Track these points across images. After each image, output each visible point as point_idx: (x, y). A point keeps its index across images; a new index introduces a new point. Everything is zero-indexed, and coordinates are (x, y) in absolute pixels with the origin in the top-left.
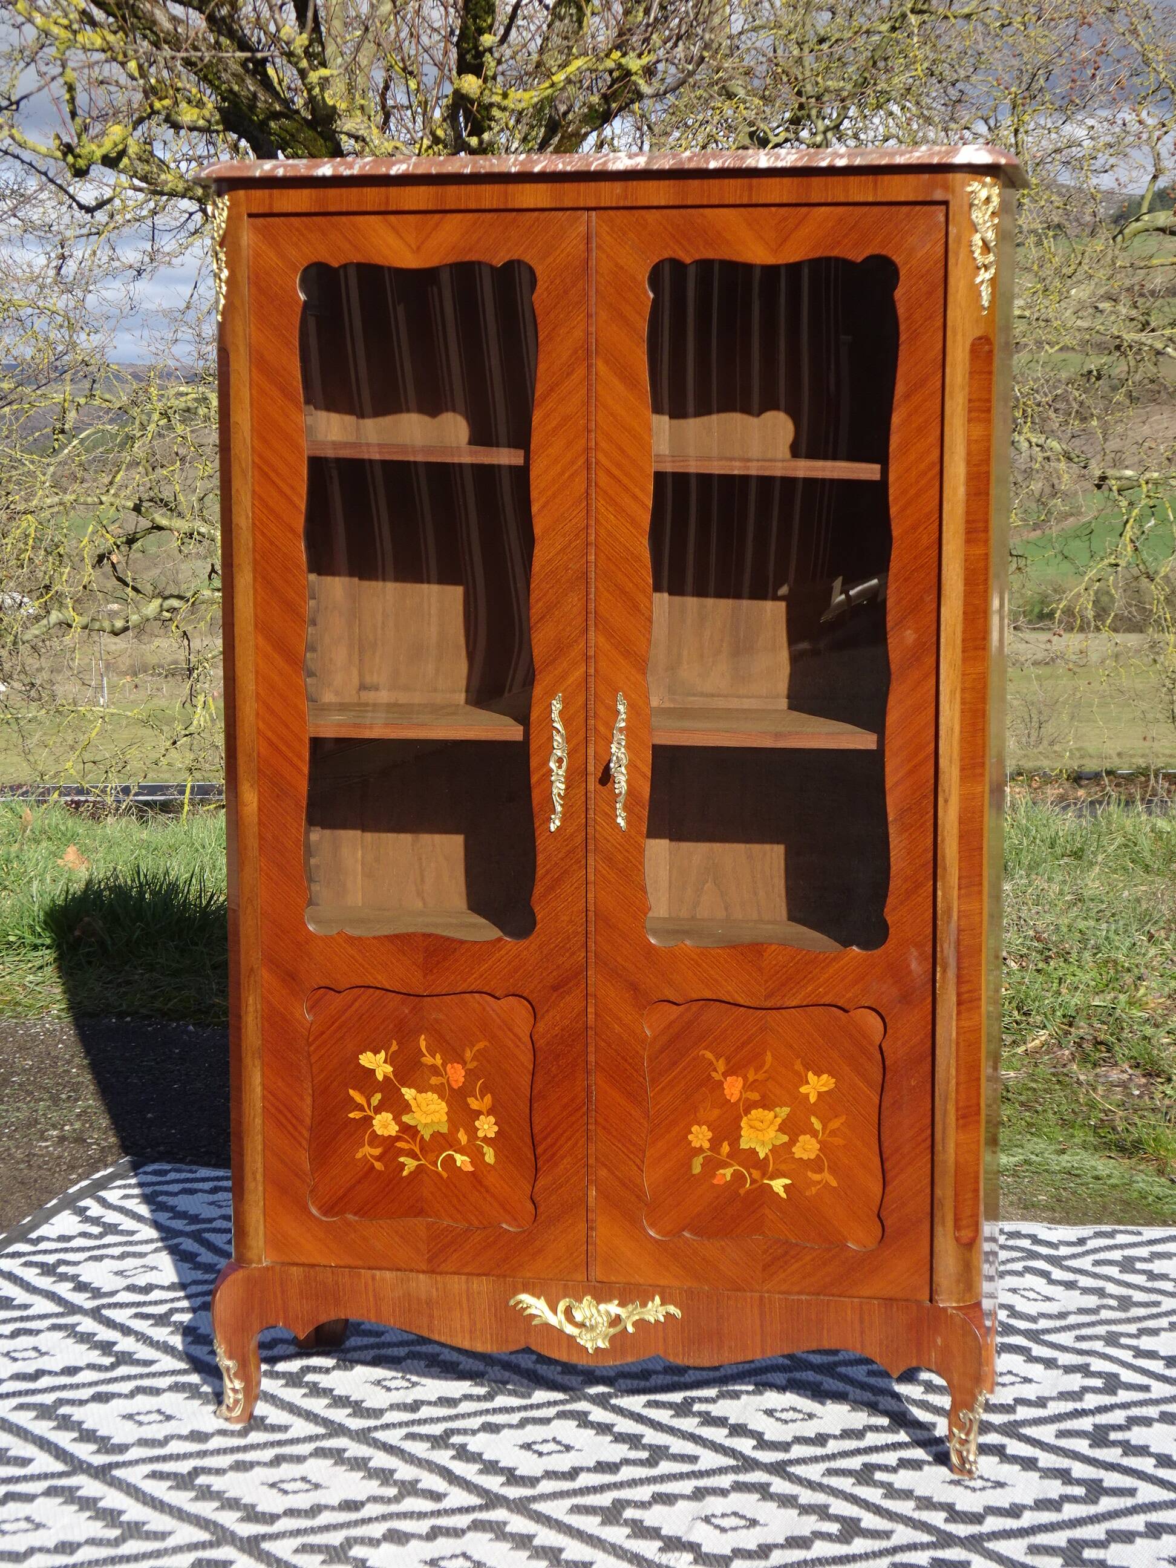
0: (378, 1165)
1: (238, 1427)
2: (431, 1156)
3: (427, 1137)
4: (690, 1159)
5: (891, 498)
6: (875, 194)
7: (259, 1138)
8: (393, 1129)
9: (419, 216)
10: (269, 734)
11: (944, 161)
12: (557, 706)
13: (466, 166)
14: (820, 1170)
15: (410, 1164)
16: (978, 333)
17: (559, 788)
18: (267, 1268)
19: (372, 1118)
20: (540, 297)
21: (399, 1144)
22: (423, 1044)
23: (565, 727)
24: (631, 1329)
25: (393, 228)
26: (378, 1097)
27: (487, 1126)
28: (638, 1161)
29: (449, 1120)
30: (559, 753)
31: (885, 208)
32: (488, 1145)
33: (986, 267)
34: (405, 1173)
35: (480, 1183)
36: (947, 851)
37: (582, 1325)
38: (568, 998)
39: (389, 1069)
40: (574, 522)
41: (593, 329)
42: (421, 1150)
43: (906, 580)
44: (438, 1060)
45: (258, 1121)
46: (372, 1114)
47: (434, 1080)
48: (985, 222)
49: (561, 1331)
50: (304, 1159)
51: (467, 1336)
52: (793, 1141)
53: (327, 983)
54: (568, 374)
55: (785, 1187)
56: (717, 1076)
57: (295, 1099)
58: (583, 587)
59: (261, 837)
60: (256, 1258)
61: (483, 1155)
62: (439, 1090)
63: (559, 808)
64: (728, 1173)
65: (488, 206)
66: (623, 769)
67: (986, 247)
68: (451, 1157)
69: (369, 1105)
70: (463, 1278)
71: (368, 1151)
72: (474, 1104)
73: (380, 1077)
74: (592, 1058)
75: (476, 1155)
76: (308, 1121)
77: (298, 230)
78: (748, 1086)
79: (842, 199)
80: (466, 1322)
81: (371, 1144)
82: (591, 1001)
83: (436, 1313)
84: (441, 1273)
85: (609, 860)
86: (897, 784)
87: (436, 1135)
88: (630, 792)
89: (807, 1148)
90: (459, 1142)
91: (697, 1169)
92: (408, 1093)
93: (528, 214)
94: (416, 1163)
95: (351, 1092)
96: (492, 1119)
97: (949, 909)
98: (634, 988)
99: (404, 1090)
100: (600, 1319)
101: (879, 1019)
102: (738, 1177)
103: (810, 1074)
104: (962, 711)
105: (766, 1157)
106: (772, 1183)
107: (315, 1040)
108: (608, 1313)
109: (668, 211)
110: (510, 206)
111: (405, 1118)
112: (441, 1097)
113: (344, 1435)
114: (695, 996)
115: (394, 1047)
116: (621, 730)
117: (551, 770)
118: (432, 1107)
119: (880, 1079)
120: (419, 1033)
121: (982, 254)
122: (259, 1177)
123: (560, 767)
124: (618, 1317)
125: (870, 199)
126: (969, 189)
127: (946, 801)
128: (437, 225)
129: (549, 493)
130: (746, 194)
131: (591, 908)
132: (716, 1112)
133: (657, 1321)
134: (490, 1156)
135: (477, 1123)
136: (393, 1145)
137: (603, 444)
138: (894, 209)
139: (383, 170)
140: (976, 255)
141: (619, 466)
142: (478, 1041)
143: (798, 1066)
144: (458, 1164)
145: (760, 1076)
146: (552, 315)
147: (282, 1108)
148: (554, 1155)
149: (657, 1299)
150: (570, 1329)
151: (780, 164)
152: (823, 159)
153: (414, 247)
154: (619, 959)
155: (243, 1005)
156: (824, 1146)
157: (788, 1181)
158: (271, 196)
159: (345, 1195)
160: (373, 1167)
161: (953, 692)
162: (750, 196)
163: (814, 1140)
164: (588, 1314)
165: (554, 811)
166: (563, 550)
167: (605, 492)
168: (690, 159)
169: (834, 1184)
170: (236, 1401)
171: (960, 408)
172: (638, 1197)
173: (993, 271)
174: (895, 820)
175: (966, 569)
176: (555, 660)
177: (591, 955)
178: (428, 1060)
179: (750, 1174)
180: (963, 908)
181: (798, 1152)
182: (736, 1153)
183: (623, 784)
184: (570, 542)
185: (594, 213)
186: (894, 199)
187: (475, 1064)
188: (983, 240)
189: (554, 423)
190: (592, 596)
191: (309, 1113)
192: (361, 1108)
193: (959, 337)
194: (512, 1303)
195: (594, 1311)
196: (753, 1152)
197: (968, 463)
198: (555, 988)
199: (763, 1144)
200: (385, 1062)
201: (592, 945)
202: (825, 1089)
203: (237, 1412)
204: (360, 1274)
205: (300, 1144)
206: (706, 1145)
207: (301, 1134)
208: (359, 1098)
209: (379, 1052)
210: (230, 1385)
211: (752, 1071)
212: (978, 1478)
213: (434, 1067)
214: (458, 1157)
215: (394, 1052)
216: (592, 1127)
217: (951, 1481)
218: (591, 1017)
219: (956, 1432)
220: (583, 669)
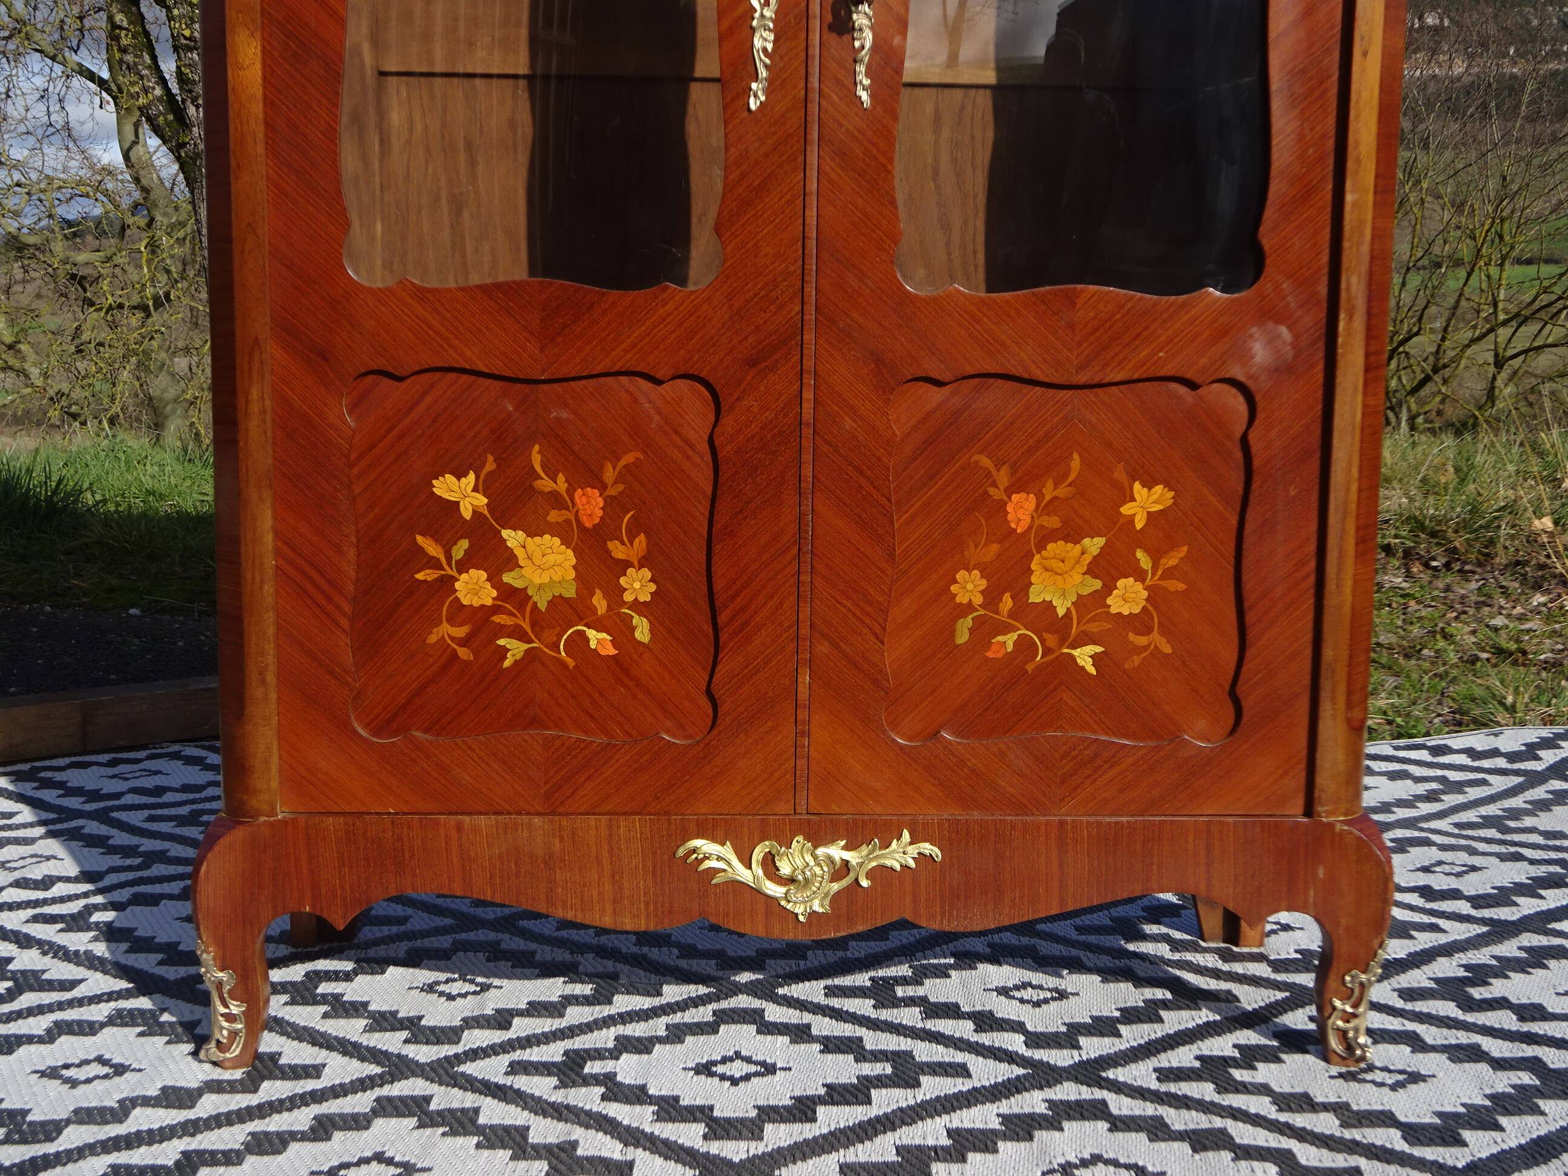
0: (464, 653)
1: (238, 1074)
2: (549, 635)
3: (542, 606)
4: (954, 621)
7: (270, 617)
8: (488, 595)
14: (1148, 631)
17: (764, 38)
18: (284, 822)
19: (453, 579)
21: (497, 619)
22: (536, 460)
24: (865, 883)
26: (464, 544)
27: (638, 585)
28: (877, 629)
29: (579, 578)
32: (641, 613)
34: (507, 663)
35: (627, 672)
37: (792, 880)
38: (773, 377)
39: (482, 500)
42: (532, 627)
44: (561, 485)
45: (269, 589)
46: (454, 573)
47: (554, 516)
49: (758, 892)
50: (343, 647)
51: (609, 908)
52: (1109, 588)
53: (380, 363)
55: (1095, 657)
56: (996, 494)
57: (331, 552)
59: (269, 126)
60: (265, 808)
61: (633, 629)
62: (563, 533)
63: (763, 73)
64: (1009, 640)
68: (582, 634)
69: (449, 558)
70: (604, 818)
71: (448, 631)
72: (618, 550)
73: (467, 514)
74: (808, 471)
75: (621, 631)
76: (350, 588)
78: (1044, 508)
80: (608, 887)
81: (451, 621)
82: (808, 381)
83: (559, 875)
84: (566, 814)
85: (843, 156)
86: (1285, 32)
87: (557, 602)
88: (877, 45)
89: (1128, 597)
90: (593, 610)
91: (962, 636)
92: (513, 538)
94: (526, 646)
95: (420, 539)
96: (646, 573)
97: (1361, 223)
98: (876, 359)
99: (505, 533)
100: (817, 870)
101: (1241, 399)
102: (1024, 646)
103: (1137, 486)
105: (1068, 614)
106: (1076, 653)
107: (359, 459)
108: (830, 860)
111: (507, 578)
112: (566, 542)
113: (414, 1074)
114: (970, 370)
115: (490, 465)
117: (752, 10)
118: (551, 558)
119: (1240, 489)
120: (528, 442)
122: (271, 678)
123: (766, 4)
124: (846, 863)
127: (1365, 54)
131: (811, 233)
132: (995, 548)
133: (905, 867)
134: (642, 630)
135: (623, 581)
136: (487, 620)
142: (627, 450)
143: (1120, 474)
144: (593, 644)
145: (1063, 491)
147: (307, 568)
148: (746, 623)
149: (906, 836)
150: (773, 889)
154: (854, 314)
155: (241, 401)
156: (1155, 595)
157: (1099, 649)
159: (409, 702)
160: (455, 655)
163: (1139, 586)
164: (800, 863)
165: (754, 75)
169: (1167, 649)
170: (234, 1034)
172: (875, 682)
174: (1281, 88)
177: (810, 308)
179: (1043, 642)
180: (1377, 223)
181: (1116, 604)
182: (1024, 611)
183: (867, 32)
187: (620, 487)
191: (353, 574)
192: (437, 565)
194: (681, 852)
195: (809, 858)
196: (1049, 606)
198: (751, 363)
199: (1064, 593)
200: (475, 489)
201: (811, 293)
202: (1157, 508)
203: (236, 1051)
204: (437, 823)
205: (337, 624)
206: (978, 599)
207: (338, 608)
208: (432, 549)
209: (465, 474)
210: (222, 1010)
211: (1050, 484)
212: (1371, 1068)
213: (554, 496)
214: (591, 634)
215: (490, 474)
216: (806, 578)
217: (1341, 1075)
218: (808, 407)
219: (1338, 1003)
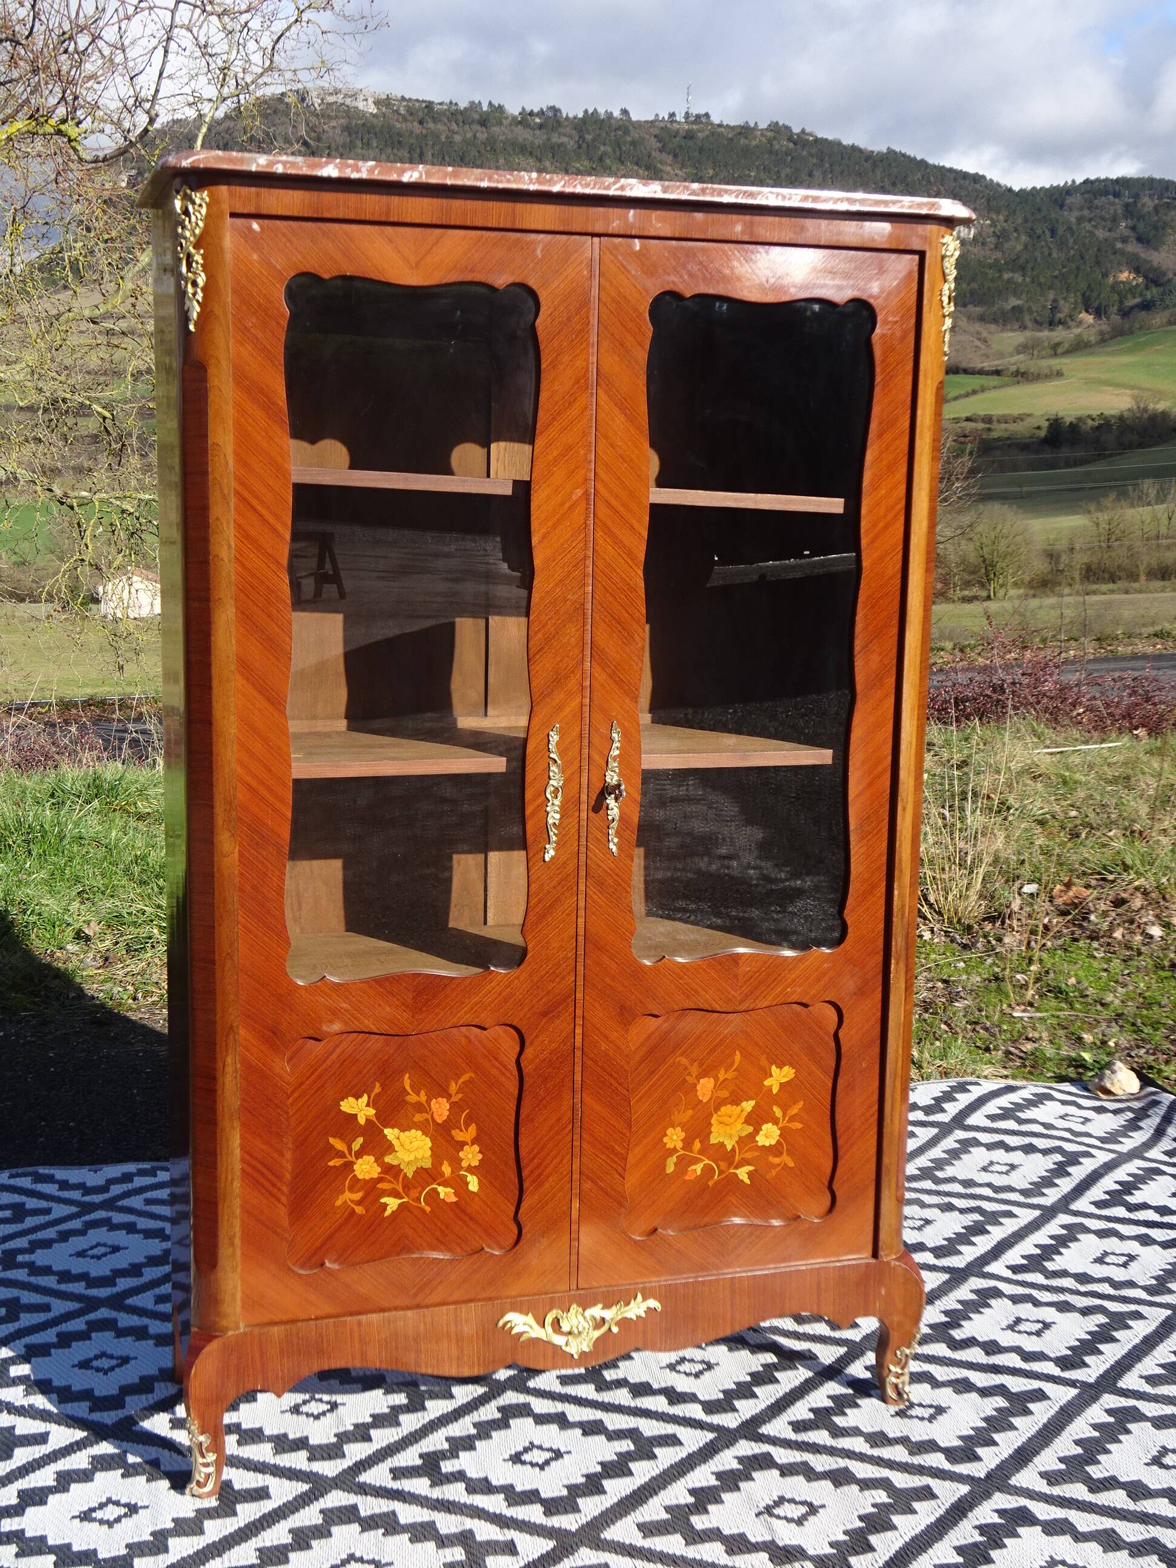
0: (359, 1210)
1: (213, 1502)
2: (414, 1193)
3: (410, 1175)
4: (665, 1159)
5: (862, 531)
7: (237, 1202)
8: (375, 1171)
9: (418, 230)
10: (248, 779)
12: (554, 738)
14: (780, 1154)
15: (392, 1204)
16: (941, 377)
17: (554, 817)
18: (245, 1334)
19: (352, 1163)
20: (544, 322)
21: (380, 1186)
22: (407, 1083)
23: (561, 756)
24: (615, 1330)
25: (391, 241)
26: (360, 1140)
27: (471, 1156)
28: (620, 1170)
29: (433, 1154)
30: (555, 783)
31: (868, 254)
32: (472, 1173)
33: (949, 316)
34: (387, 1213)
35: (464, 1212)
37: (570, 1333)
38: (557, 1022)
39: (371, 1112)
40: (573, 553)
42: (404, 1188)
43: (873, 607)
44: (423, 1098)
45: (236, 1184)
46: (353, 1159)
47: (418, 1118)
48: (951, 274)
49: (548, 1343)
50: (282, 1213)
52: (757, 1131)
53: (309, 1032)
54: (570, 404)
55: (750, 1174)
56: (690, 1080)
57: (275, 1155)
58: (580, 618)
59: (240, 889)
60: (232, 1325)
61: (467, 1184)
62: (423, 1128)
63: (554, 838)
64: (698, 1168)
65: (494, 225)
68: (435, 1190)
69: (350, 1150)
70: (452, 1307)
71: (349, 1197)
72: (459, 1135)
73: (362, 1121)
74: (578, 1078)
75: (459, 1184)
76: (288, 1176)
77: (284, 235)
78: (719, 1086)
79: (834, 242)
80: (454, 1351)
81: (351, 1189)
82: (579, 1022)
83: (423, 1347)
84: (427, 1306)
85: (600, 885)
86: (858, 795)
87: (420, 1172)
88: (621, 818)
89: (769, 1135)
90: (442, 1174)
91: (670, 1168)
92: (390, 1133)
93: (533, 236)
94: (399, 1201)
95: (332, 1140)
96: (476, 1148)
98: (620, 1005)
99: (386, 1131)
100: (586, 1325)
101: (834, 1012)
102: (708, 1171)
103: (774, 1068)
105: (733, 1149)
106: (738, 1172)
107: (293, 1093)
108: (593, 1317)
109: (670, 242)
111: (388, 1159)
112: (425, 1133)
113: (333, 1488)
114: (676, 1007)
115: (377, 1089)
116: (614, 759)
117: (548, 801)
118: (415, 1144)
119: (833, 1064)
120: (400, 1072)
121: (948, 303)
122: (237, 1241)
123: (555, 797)
124: (603, 1320)
125: (858, 244)
126: (941, 240)
127: (904, 809)
128: (437, 240)
129: (549, 525)
131: (581, 932)
132: (690, 1112)
133: (639, 1317)
134: (473, 1183)
135: (461, 1154)
136: (374, 1187)
137: (602, 475)
139: (393, 177)
140: (945, 303)
141: (617, 498)
142: (465, 1072)
143: (764, 1062)
144: (442, 1196)
145: (730, 1075)
146: (555, 343)
147: (260, 1167)
148: (540, 1175)
149: (639, 1296)
150: (559, 1340)
151: (786, 204)
153: (413, 263)
154: (607, 979)
155: (221, 1067)
156: (784, 1133)
157: (751, 1168)
158: (258, 195)
159: (323, 1245)
160: (353, 1212)
161: (912, 710)
163: (775, 1128)
164: (575, 1322)
165: (548, 841)
166: (562, 581)
169: (791, 1164)
170: (209, 1475)
171: (927, 447)
172: (619, 1202)
174: (856, 829)
175: (925, 596)
176: (553, 691)
177: (580, 978)
178: (412, 1098)
179: (718, 1167)
180: (911, 904)
181: (762, 1140)
182: (707, 1149)
183: (616, 810)
184: (569, 573)
185: (596, 240)
187: (460, 1096)
188: (949, 290)
189: (555, 453)
190: (589, 627)
191: (290, 1168)
192: (343, 1155)
193: (929, 381)
194: (501, 1323)
195: (580, 1318)
196: (722, 1145)
198: (544, 1014)
199: (731, 1136)
200: (368, 1105)
201: (580, 969)
202: (785, 1080)
203: (210, 1486)
204: (344, 1322)
205: (279, 1201)
206: (680, 1145)
207: (279, 1190)
208: (338, 1144)
209: (361, 1096)
210: (201, 1460)
211: (722, 1071)
212: (912, 1405)
213: (419, 1104)
214: (440, 1189)
215: (378, 1095)
216: (576, 1143)
217: (897, 1414)
218: (578, 1038)
219: (892, 1368)
220: (579, 700)
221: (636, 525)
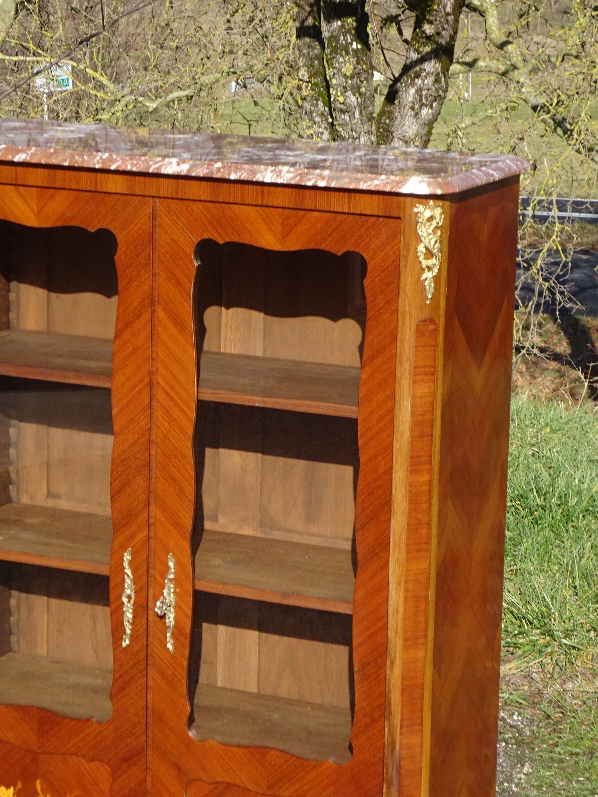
5: (359, 433)
6: (349, 207)
9: (39, 189)
11: (394, 190)
12: (127, 557)
13: (65, 160)
16: (423, 317)
17: (129, 615)
20: (120, 257)
23: (133, 572)
25: (22, 196)
30: (128, 592)
31: (358, 217)
33: (429, 268)
36: (392, 700)
38: (134, 769)
40: (141, 424)
41: (155, 285)
43: (369, 495)
48: (429, 235)
54: (139, 316)
58: (147, 473)
63: (128, 632)
65: (84, 188)
66: (172, 609)
67: (429, 254)
79: (326, 209)
82: (150, 773)
85: (162, 674)
86: (360, 644)
88: (176, 626)
93: (113, 196)
97: (393, 743)
98: (178, 768)
104: (406, 598)
109: (208, 204)
110: (99, 190)
114: (219, 780)
115: (19, 786)
116: (171, 580)
117: (123, 603)
120: (36, 778)
121: (426, 258)
123: (129, 602)
125: (346, 211)
126: (416, 210)
127: (392, 663)
128: (52, 196)
129: (124, 402)
130: (260, 198)
131: (150, 705)
137: (161, 369)
138: (364, 218)
139: (9, 158)
140: (420, 259)
141: (172, 387)
146: (128, 272)
151: (279, 181)
152: (310, 180)
153: (36, 211)
154: (168, 746)
161: (398, 583)
162: (263, 200)
165: (124, 632)
166: (135, 442)
167: (162, 405)
168: (219, 169)
171: (407, 373)
173: (436, 270)
174: (359, 670)
175: (411, 492)
176: (126, 524)
177: (150, 740)
180: (404, 742)
183: (172, 619)
184: (138, 439)
185: (157, 200)
186: (363, 212)
188: (426, 248)
189: (128, 351)
190: (153, 480)
193: (407, 321)
197: (413, 413)
198: (125, 760)
200: (14, 795)
201: (150, 733)
209: (9, 788)
215: (19, 790)
218: (149, 785)
220: (146, 533)
221: (186, 410)
